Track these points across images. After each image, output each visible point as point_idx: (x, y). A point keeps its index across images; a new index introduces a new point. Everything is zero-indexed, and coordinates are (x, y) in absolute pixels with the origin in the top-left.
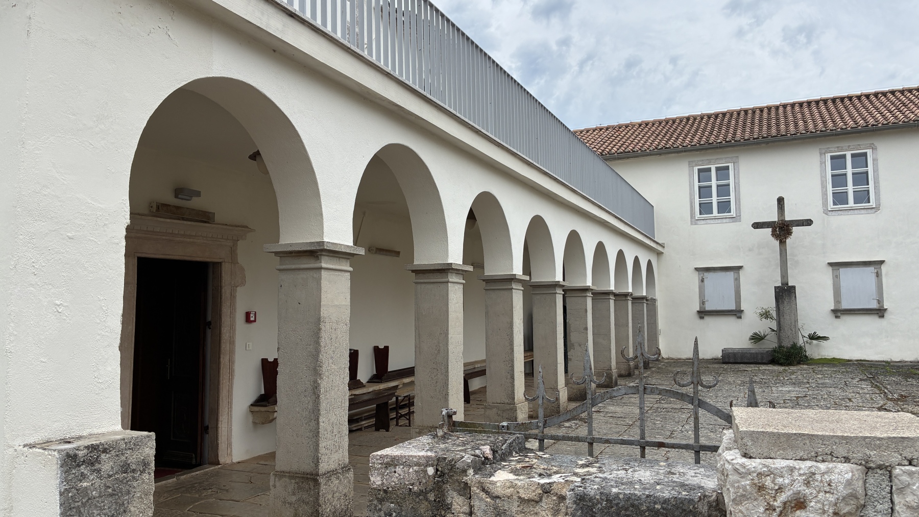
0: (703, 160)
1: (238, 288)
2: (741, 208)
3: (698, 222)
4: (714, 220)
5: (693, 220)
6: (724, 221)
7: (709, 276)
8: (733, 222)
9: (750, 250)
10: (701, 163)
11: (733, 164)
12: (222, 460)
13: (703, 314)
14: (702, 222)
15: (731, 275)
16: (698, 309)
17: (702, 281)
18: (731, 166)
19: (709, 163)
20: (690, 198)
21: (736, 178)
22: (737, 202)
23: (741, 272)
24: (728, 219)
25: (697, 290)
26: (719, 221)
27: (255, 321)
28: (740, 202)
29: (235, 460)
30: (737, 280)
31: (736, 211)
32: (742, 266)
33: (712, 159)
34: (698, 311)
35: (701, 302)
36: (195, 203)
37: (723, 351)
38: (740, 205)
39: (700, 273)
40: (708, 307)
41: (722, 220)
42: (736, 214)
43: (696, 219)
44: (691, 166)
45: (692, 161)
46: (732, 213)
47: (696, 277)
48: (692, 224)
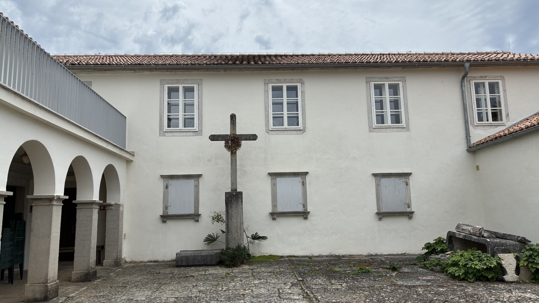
0: (172, 80)
2: (203, 124)
3: (166, 134)
4: (179, 133)
5: (162, 132)
6: (188, 134)
7: (173, 183)
8: (195, 135)
9: (209, 161)
10: (170, 82)
11: (197, 85)
13: (165, 218)
14: (170, 134)
15: (192, 182)
16: (161, 214)
17: (167, 187)
18: (196, 87)
19: (178, 82)
20: (160, 112)
21: (199, 98)
22: (200, 118)
23: (201, 180)
24: (191, 133)
25: (162, 196)
26: (184, 134)
28: (202, 119)
30: (197, 187)
31: (198, 126)
32: (202, 175)
33: (180, 80)
34: (161, 216)
35: (165, 207)
37: (177, 255)
38: (202, 121)
39: (165, 180)
40: (171, 212)
41: (186, 133)
42: (198, 129)
43: (164, 131)
44: (162, 84)
45: (163, 80)
46: (195, 128)
47: (161, 184)
48: (160, 135)
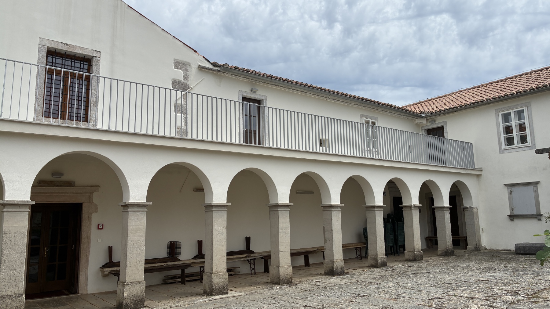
0: (505, 108)
1: (93, 214)
2: (535, 139)
3: (505, 151)
4: (516, 149)
5: (501, 150)
6: (524, 149)
7: (515, 190)
8: (530, 149)
9: (544, 169)
10: (503, 110)
11: (526, 108)
12: (80, 292)
13: (512, 217)
14: (508, 151)
15: (531, 188)
16: (509, 214)
17: (511, 193)
18: (525, 109)
19: (510, 109)
20: (498, 135)
21: (530, 118)
22: (532, 134)
23: (539, 186)
24: (526, 148)
25: (507, 200)
26: (520, 149)
27: (103, 228)
28: (534, 135)
29: (89, 293)
30: (536, 192)
31: (531, 141)
32: (539, 182)
33: (511, 106)
34: (508, 216)
35: (511, 209)
36: (65, 178)
37: (515, 245)
38: (534, 136)
39: (509, 188)
40: (517, 212)
41: (522, 149)
42: (532, 144)
43: (503, 149)
44: (497, 112)
45: (497, 109)
46: (528, 143)
47: (506, 191)
48: (500, 153)
